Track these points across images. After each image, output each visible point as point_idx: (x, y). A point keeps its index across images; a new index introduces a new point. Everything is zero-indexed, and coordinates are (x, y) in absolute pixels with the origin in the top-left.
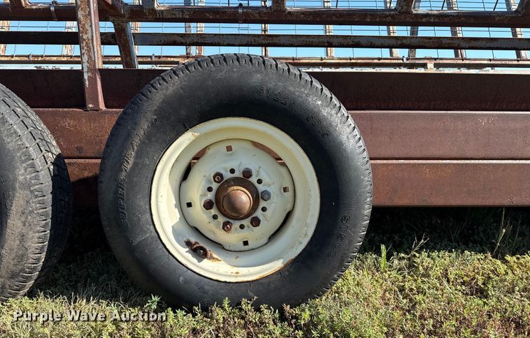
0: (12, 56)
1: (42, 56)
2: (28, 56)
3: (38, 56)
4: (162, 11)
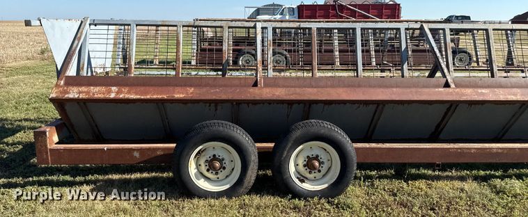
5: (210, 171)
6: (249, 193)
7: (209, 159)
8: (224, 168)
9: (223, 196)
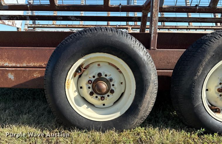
0: (60, 25)
1: (72, 25)
2: (66, 25)
3: (70, 25)
4: (165, 8)
5: (95, 95)
6: (143, 125)
7: (93, 79)
8: (112, 92)
9: (110, 128)
